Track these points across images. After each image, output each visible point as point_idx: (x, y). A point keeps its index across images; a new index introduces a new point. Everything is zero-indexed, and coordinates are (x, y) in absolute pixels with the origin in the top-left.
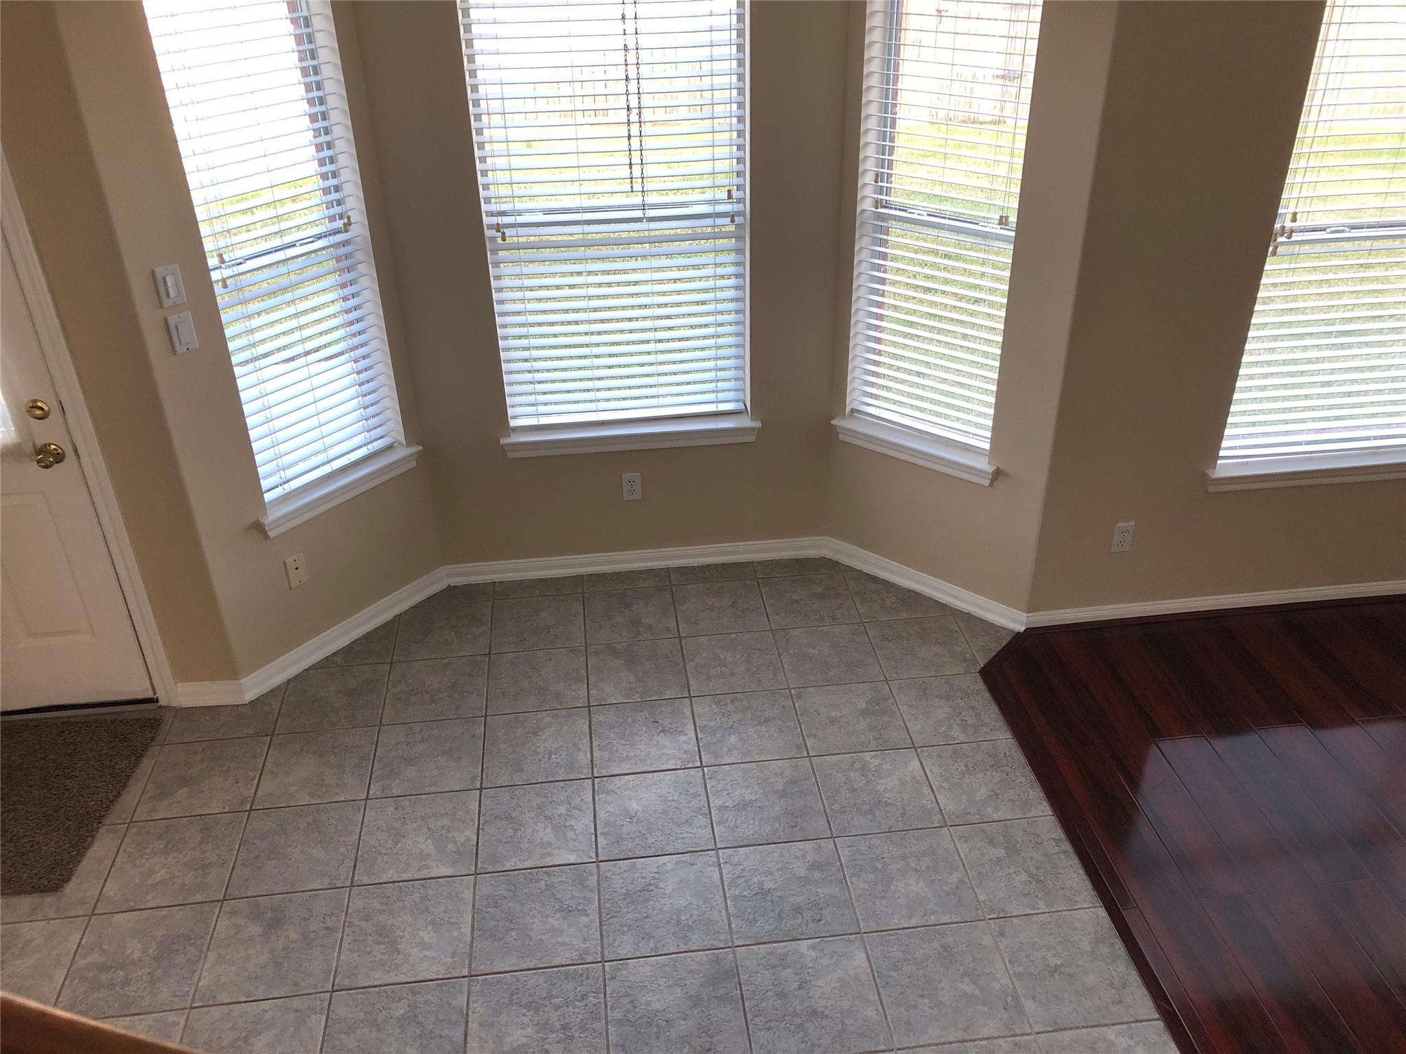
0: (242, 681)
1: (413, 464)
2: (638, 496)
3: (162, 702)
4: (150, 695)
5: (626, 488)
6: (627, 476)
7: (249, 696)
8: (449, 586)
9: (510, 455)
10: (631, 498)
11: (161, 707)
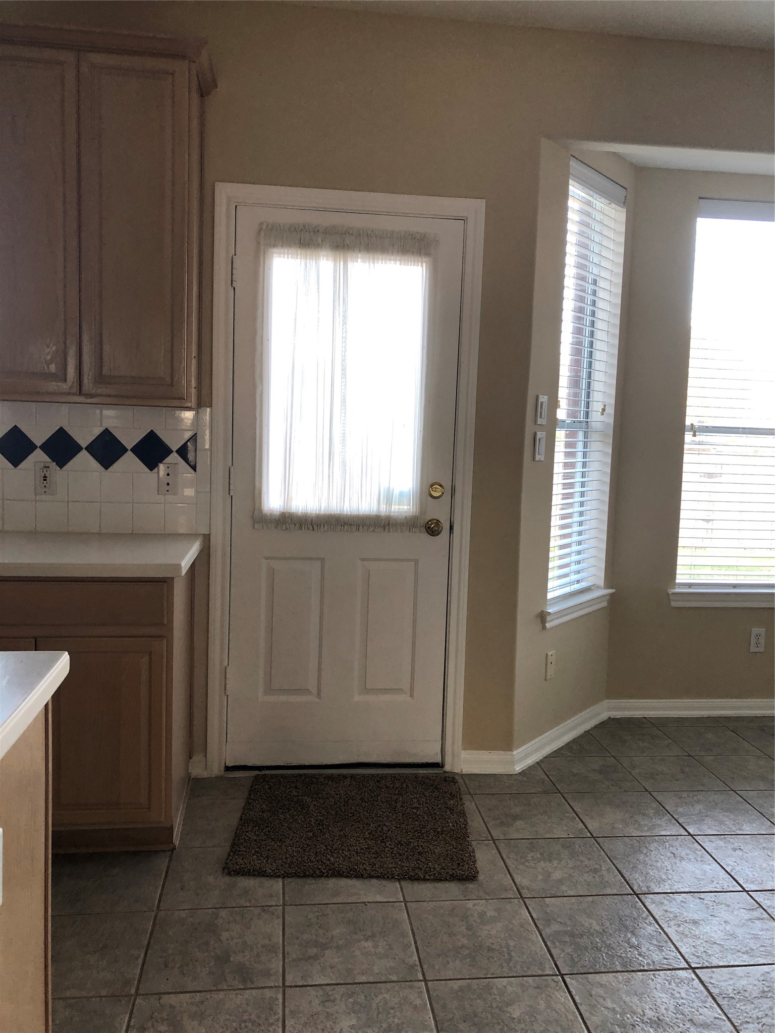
0: (515, 753)
1: (605, 604)
2: (761, 649)
3: (447, 768)
4: (438, 759)
5: (753, 640)
6: (755, 631)
7: (518, 768)
8: (609, 718)
9: (673, 604)
10: (757, 650)
11: (445, 772)
